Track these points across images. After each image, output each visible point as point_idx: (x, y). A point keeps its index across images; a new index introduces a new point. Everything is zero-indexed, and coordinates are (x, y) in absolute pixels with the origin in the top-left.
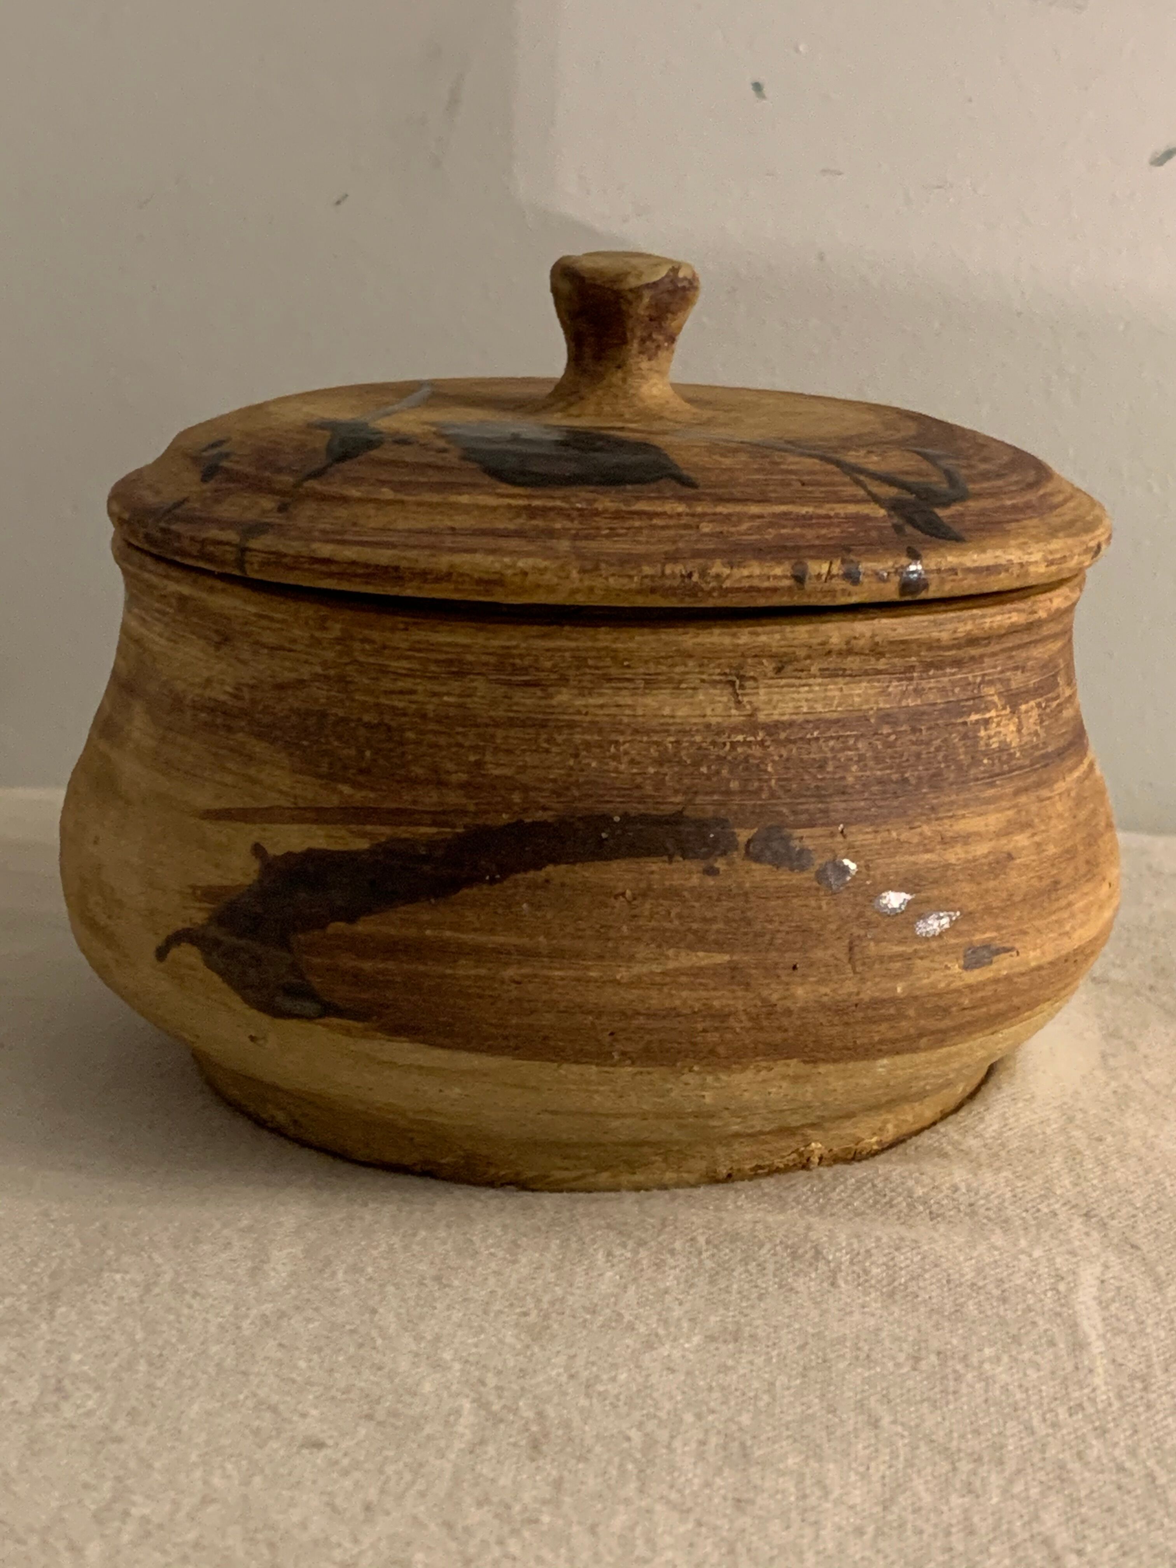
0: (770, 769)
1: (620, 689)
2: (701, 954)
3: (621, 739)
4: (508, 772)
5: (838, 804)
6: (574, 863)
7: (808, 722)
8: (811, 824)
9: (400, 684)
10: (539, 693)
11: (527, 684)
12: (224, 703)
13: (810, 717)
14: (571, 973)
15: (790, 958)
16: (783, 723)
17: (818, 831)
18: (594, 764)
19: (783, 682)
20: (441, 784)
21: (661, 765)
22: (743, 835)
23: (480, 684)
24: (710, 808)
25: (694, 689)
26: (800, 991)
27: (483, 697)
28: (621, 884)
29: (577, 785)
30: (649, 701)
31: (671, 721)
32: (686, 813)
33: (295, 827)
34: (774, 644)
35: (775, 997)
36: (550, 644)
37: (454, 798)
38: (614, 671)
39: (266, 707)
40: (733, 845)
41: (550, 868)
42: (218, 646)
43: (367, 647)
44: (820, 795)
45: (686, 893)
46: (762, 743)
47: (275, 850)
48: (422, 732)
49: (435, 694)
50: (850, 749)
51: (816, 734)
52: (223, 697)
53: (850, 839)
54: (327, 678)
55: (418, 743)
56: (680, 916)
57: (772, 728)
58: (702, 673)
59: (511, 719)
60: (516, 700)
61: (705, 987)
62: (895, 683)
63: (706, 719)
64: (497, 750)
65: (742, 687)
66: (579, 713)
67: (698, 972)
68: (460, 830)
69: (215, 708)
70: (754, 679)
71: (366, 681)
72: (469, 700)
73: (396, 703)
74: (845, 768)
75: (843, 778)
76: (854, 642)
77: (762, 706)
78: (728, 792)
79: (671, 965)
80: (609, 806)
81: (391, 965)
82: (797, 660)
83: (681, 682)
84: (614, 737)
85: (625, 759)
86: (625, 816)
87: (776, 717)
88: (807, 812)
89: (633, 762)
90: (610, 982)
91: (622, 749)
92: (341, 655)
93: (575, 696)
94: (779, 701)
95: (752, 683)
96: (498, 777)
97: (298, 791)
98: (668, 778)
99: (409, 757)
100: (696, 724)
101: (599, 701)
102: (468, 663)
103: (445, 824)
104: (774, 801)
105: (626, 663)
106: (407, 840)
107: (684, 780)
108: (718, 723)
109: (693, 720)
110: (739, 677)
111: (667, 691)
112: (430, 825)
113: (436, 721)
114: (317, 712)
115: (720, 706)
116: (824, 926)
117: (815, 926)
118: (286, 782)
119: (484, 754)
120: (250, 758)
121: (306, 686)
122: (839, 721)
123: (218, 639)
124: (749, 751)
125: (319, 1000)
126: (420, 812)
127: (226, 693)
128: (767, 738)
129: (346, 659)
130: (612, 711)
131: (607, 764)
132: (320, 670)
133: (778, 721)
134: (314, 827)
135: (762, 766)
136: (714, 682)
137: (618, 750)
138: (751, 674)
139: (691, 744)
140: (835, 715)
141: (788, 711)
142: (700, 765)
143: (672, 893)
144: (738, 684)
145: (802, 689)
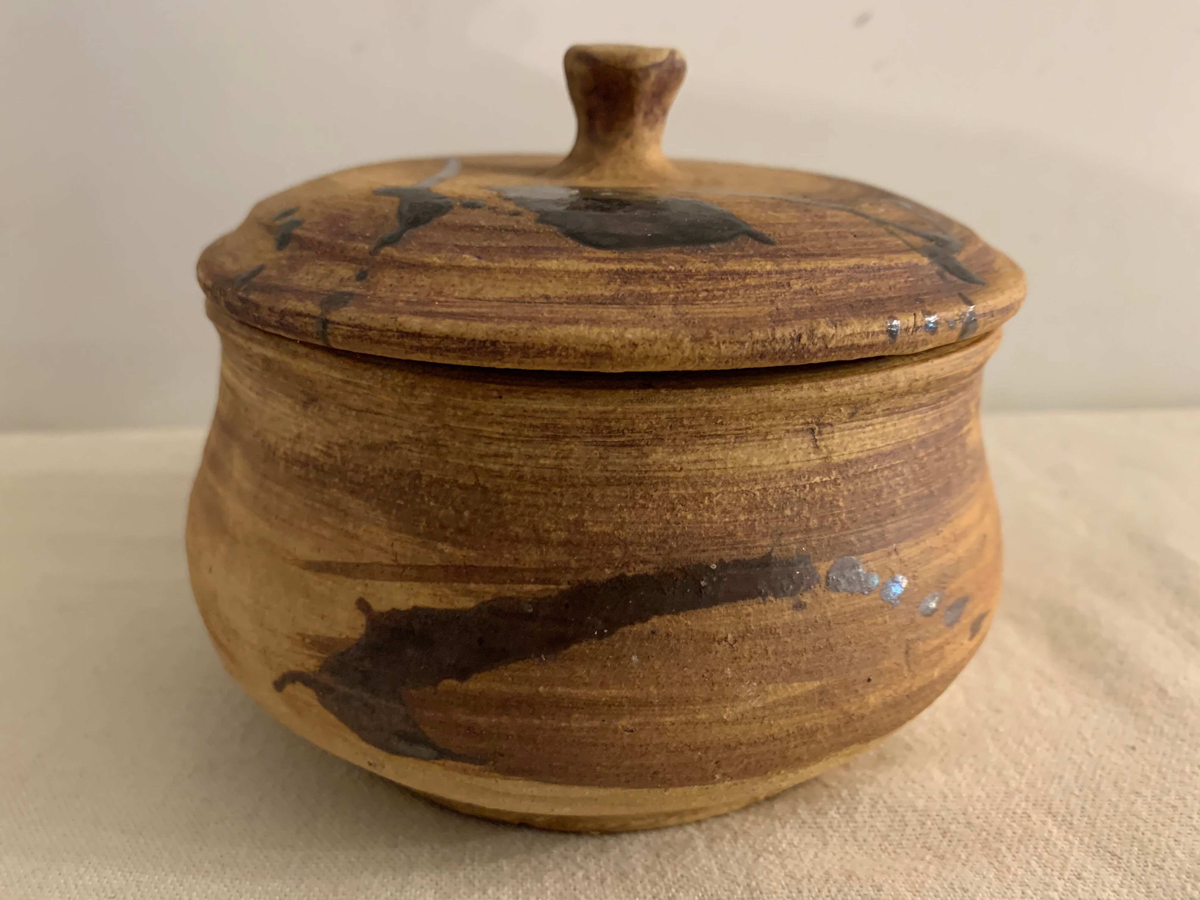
0: (841, 504)
1: (713, 444)
2: (795, 685)
3: (714, 491)
4: (608, 529)
5: (891, 526)
6: (677, 613)
7: (870, 457)
8: (872, 549)
9: (494, 448)
10: (634, 453)
11: (623, 445)
12: (315, 459)
13: (871, 453)
14: (682, 718)
15: (865, 673)
16: (850, 461)
17: (878, 553)
18: (689, 517)
19: (854, 424)
20: (540, 542)
21: (750, 512)
22: (823, 568)
23: (577, 448)
24: (795, 546)
25: (779, 439)
26: (872, 699)
27: (577, 459)
28: (721, 629)
29: (675, 536)
30: (738, 453)
31: (758, 470)
32: (773, 554)
33: (398, 584)
34: (854, 393)
35: (853, 708)
36: (648, 408)
37: (554, 556)
38: (708, 429)
39: (357, 466)
40: (815, 579)
41: (655, 620)
42: (305, 405)
43: (460, 413)
44: (878, 520)
45: (779, 631)
46: (835, 482)
47: (380, 606)
48: (519, 493)
49: (529, 457)
50: (898, 476)
51: (875, 467)
52: (313, 454)
53: (901, 555)
54: (418, 440)
55: (516, 504)
56: (775, 653)
57: (842, 468)
58: (788, 424)
59: (607, 479)
60: (610, 460)
62: (930, 412)
63: (789, 466)
64: (595, 508)
65: (820, 433)
66: (675, 470)
67: (793, 701)
68: (564, 587)
69: (306, 463)
70: (831, 425)
71: (458, 445)
72: (564, 462)
73: (491, 466)
74: (894, 492)
75: (894, 502)
76: (914, 383)
77: (835, 449)
78: (809, 530)
79: (770, 699)
80: (706, 555)
81: (505, 719)
82: (868, 404)
83: (767, 434)
84: (706, 489)
85: (718, 510)
86: (721, 563)
87: (845, 457)
88: (869, 537)
89: (725, 512)
90: (717, 722)
91: (714, 500)
92: (431, 420)
93: (670, 454)
94: (849, 442)
95: (829, 429)
96: (596, 534)
97: (397, 547)
98: (756, 523)
99: (508, 517)
100: (780, 471)
101: (692, 457)
102: (564, 427)
103: (549, 581)
104: (845, 533)
105: (719, 421)
106: (511, 598)
107: (771, 524)
108: (799, 468)
109: (777, 468)
110: (818, 424)
111: (755, 443)
112: (534, 583)
113: (533, 483)
114: (409, 474)
115: (801, 452)
116: (888, 639)
117: (882, 640)
118: (384, 539)
119: (583, 513)
120: (346, 513)
121: (397, 448)
122: (891, 452)
123: (305, 398)
124: (824, 490)
125: (434, 747)
126: (522, 570)
127: (316, 449)
128: (839, 476)
129: (437, 424)
130: (703, 465)
131: (701, 515)
132: (410, 433)
133: (847, 460)
134: (416, 585)
135: (835, 502)
136: (797, 431)
137: (711, 502)
138: (829, 420)
139: (776, 490)
140: (889, 448)
141: (856, 450)
142: (784, 509)
143: (767, 632)
144: (817, 430)
145: (868, 429)
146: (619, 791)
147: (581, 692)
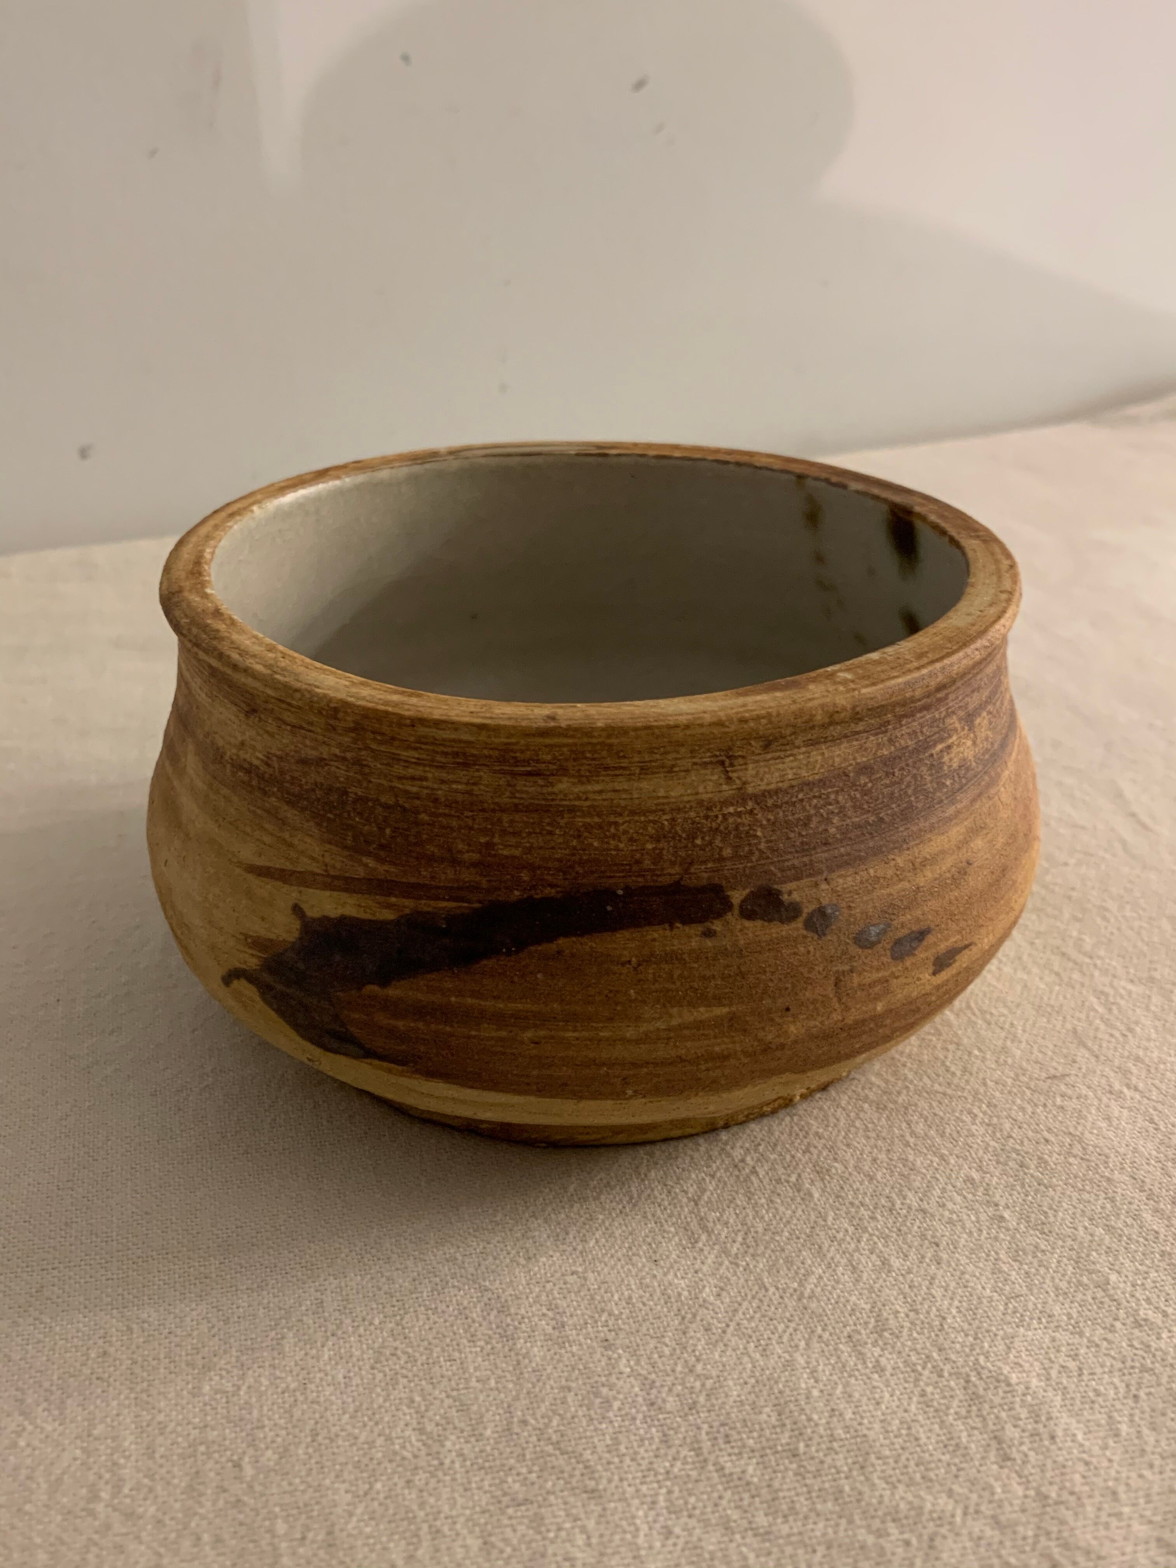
0: (759, 834)
1: (616, 776)
2: (702, 1009)
3: (620, 820)
4: (517, 852)
5: (821, 855)
6: (582, 935)
7: (792, 787)
8: (798, 878)
9: (411, 771)
10: (541, 782)
11: (529, 774)
12: (257, 767)
13: (794, 783)
14: (585, 1034)
15: (783, 1002)
16: (769, 792)
17: (805, 881)
18: (596, 844)
19: (769, 756)
20: (455, 862)
21: (658, 841)
22: (737, 896)
23: (485, 775)
24: (705, 875)
25: (687, 771)
26: (792, 1028)
27: (487, 786)
28: (625, 952)
29: (581, 863)
30: (644, 785)
31: (665, 801)
32: (682, 883)
33: (328, 893)
34: (761, 726)
35: (770, 1037)
37: (468, 876)
38: (609, 761)
39: (293, 778)
40: (727, 906)
41: (561, 941)
42: (247, 714)
43: (379, 737)
44: (805, 849)
45: (685, 956)
46: (751, 812)
47: (312, 913)
48: (434, 814)
49: (443, 782)
50: (830, 804)
51: (801, 796)
52: (256, 762)
53: (834, 884)
54: (344, 759)
55: (432, 824)
56: (681, 977)
57: (759, 798)
58: (694, 757)
59: (516, 805)
60: (518, 788)
61: (707, 1036)
62: (872, 738)
63: (699, 797)
64: (504, 832)
65: (732, 765)
66: (579, 798)
67: (699, 1025)
68: (477, 905)
69: (250, 770)
70: (743, 757)
71: (379, 766)
72: (475, 788)
73: (409, 788)
74: (829, 821)
75: (826, 830)
76: (836, 716)
77: (750, 780)
78: (722, 859)
79: (674, 1022)
80: (612, 881)
81: (421, 1025)
82: (783, 737)
83: (673, 766)
84: (612, 819)
85: (624, 838)
86: (626, 888)
87: (762, 788)
88: (794, 867)
89: (631, 840)
90: (621, 1040)
91: (621, 829)
92: (355, 741)
93: (574, 784)
94: (766, 773)
95: (741, 761)
96: (506, 857)
97: (327, 860)
98: (665, 852)
99: (425, 836)
100: (689, 802)
101: (598, 787)
102: (473, 755)
103: (462, 900)
104: (763, 862)
105: (621, 754)
106: (428, 913)
107: (679, 853)
108: (710, 799)
109: (686, 799)
110: (729, 757)
111: (662, 775)
112: (448, 900)
113: (446, 806)
114: (338, 789)
115: (711, 784)
116: (811, 970)
117: (804, 970)
118: (316, 850)
119: (493, 836)
120: (284, 823)
121: (327, 765)
122: (820, 780)
123: (246, 709)
124: (739, 820)
125: (361, 1046)
126: (438, 888)
127: (258, 758)
128: (756, 806)
129: (360, 745)
130: (609, 795)
131: (608, 843)
132: (337, 751)
133: (765, 791)
134: (344, 895)
135: (752, 832)
136: (706, 764)
137: (618, 830)
138: (740, 753)
139: (685, 820)
140: (817, 777)
141: (774, 781)
142: (694, 838)
143: (673, 957)
144: (727, 762)
145: (787, 760)
146: (532, 1099)
147: (488, 1004)
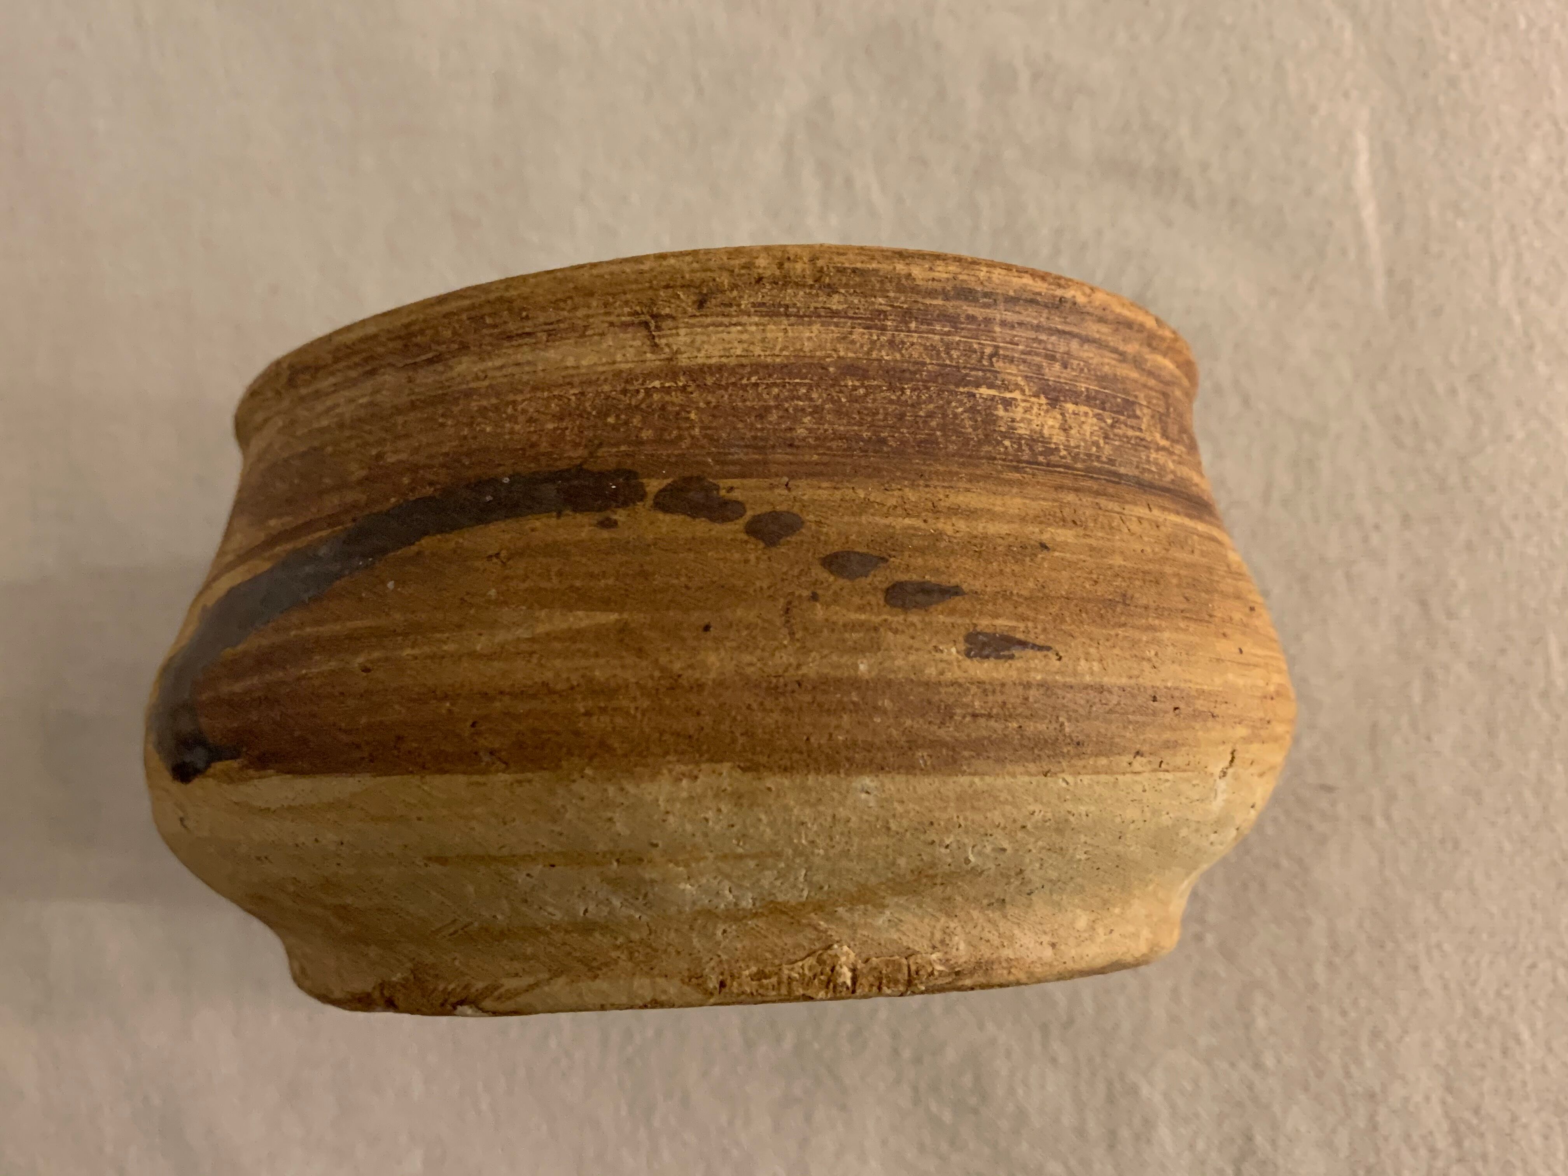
0: (693, 416)
2: (580, 613)
4: (403, 456)
5: (781, 457)
6: (451, 532)
7: (743, 366)
8: (745, 476)
9: (328, 403)
10: (440, 368)
11: (430, 361)
13: (744, 361)
14: (427, 649)
15: (698, 617)
16: (710, 367)
17: (753, 482)
18: (488, 429)
19: (709, 320)
20: (343, 486)
21: (561, 419)
22: (653, 485)
23: (388, 376)
24: (615, 459)
25: (602, 334)
26: (712, 659)
27: (389, 389)
28: (495, 545)
29: (469, 453)
30: (551, 354)
31: (575, 372)
32: (585, 467)
34: (686, 268)
35: (677, 666)
37: (351, 497)
38: (513, 327)
40: (639, 496)
41: (424, 541)
44: (759, 445)
45: (571, 548)
46: (683, 389)
48: (338, 443)
49: (352, 401)
50: (799, 398)
51: (754, 379)
55: (333, 455)
56: (560, 574)
57: (697, 373)
58: (608, 314)
59: (412, 402)
60: (418, 381)
61: (585, 654)
62: (859, 331)
63: (617, 366)
64: (396, 437)
65: (658, 328)
66: (477, 378)
67: (576, 635)
68: (349, 525)
70: (673, 318)
72: (378, 396)
73: (324, 423)
74: (796, 420)
75: (792, 429)
77: (683, 349)
78: (640, 443)
79: (541, 629)
80: (499, 469)
81: (256, 680)
82: (721, 290)
83: (586, 327)
84: (511, 397)
85: (522, 418)
86: (515, 477)
87: (700, 361)
88: (739, 462)
89: (531, 420)
90: (469, 655)
91: (519, 408)
93: (474, 362)
94: (703, 342)
95: (670, 323)
96: (392, 464)
97: (245, 542)
98: (568, 432)
99: (324, 471)
100: (604, 372)
101: (498, 362)
103: (338, 524)
104: (696, 451)
105: (524, 314)
106: (303, 549)
107: (586, 433)
108: (630, 369)
109: (600, 369)
110: (653, 316)
111: (572, 341)
112: (325, 529)
113: (350, 427)
114: (273, 466)
115: (632, 350)
116: (748, 584)
117: (738, 582)
119: (385, 444)
122: (783, 365)
124: (667, 398)
125: (207, 750)
126: (320, 518)
128: (690, 383)
130: (510, 370)
131: (502, 426)
133: (704, 365)
135: (683, 414)
136: (625, 324)
137: (516, 410)
138: (667, 311)
139: (598, 394)
140: (778, 360)
141: (717, 353)
142: (607, 415)
143: (552, 549)
144: (653, 324)
145: (733, 329)
147: (327, 629)
